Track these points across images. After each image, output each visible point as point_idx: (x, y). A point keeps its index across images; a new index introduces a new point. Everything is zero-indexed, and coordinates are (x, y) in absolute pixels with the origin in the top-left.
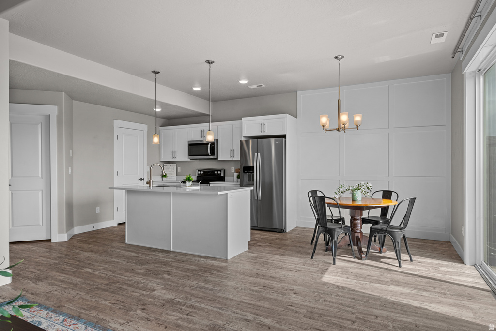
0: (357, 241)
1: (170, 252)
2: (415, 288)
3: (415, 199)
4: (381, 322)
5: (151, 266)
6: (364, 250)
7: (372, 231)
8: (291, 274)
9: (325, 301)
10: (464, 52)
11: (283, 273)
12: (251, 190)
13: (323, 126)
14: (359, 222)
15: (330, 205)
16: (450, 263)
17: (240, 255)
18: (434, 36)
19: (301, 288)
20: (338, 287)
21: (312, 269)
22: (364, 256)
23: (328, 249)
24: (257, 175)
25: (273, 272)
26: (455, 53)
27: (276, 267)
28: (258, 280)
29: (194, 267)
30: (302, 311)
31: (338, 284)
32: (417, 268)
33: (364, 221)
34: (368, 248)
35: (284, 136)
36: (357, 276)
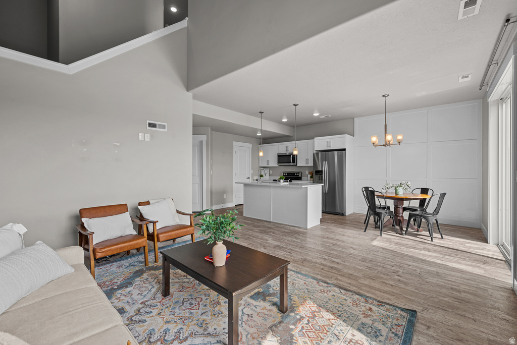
0: (399, 222)
1: (271, 222)
2: (441, 254)
3: (445, 194)
4: (412, 268)
5: (262, 229)
6: (405, 229)
7: (410, 216)
8: (350, 240)
9: (374, 254)
10: (489, 85)
11: (344, 238)
12: (322, 186)
13: (374, 143)
14: (401, 210)
15: (379, 197)
16: (476, 242)
17: (315, 227)
18: (461, 77)
19: (358, 247)
20: (383, 248)
21: (365, 237)
22: (404, 232)
23: (377, 227)
24: (325, 176)
25: (338, 237)
26: (481, 86)
27: (340, 234)
28: (329, 240)
29: (287, 231)
30: (358, 258)
31: (383, 247)
32: (446, 242)
33: (405, 209)
34: (407, 228)
35: (344, 150)
36: (397, 244)
